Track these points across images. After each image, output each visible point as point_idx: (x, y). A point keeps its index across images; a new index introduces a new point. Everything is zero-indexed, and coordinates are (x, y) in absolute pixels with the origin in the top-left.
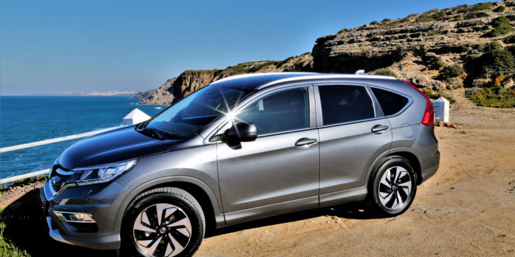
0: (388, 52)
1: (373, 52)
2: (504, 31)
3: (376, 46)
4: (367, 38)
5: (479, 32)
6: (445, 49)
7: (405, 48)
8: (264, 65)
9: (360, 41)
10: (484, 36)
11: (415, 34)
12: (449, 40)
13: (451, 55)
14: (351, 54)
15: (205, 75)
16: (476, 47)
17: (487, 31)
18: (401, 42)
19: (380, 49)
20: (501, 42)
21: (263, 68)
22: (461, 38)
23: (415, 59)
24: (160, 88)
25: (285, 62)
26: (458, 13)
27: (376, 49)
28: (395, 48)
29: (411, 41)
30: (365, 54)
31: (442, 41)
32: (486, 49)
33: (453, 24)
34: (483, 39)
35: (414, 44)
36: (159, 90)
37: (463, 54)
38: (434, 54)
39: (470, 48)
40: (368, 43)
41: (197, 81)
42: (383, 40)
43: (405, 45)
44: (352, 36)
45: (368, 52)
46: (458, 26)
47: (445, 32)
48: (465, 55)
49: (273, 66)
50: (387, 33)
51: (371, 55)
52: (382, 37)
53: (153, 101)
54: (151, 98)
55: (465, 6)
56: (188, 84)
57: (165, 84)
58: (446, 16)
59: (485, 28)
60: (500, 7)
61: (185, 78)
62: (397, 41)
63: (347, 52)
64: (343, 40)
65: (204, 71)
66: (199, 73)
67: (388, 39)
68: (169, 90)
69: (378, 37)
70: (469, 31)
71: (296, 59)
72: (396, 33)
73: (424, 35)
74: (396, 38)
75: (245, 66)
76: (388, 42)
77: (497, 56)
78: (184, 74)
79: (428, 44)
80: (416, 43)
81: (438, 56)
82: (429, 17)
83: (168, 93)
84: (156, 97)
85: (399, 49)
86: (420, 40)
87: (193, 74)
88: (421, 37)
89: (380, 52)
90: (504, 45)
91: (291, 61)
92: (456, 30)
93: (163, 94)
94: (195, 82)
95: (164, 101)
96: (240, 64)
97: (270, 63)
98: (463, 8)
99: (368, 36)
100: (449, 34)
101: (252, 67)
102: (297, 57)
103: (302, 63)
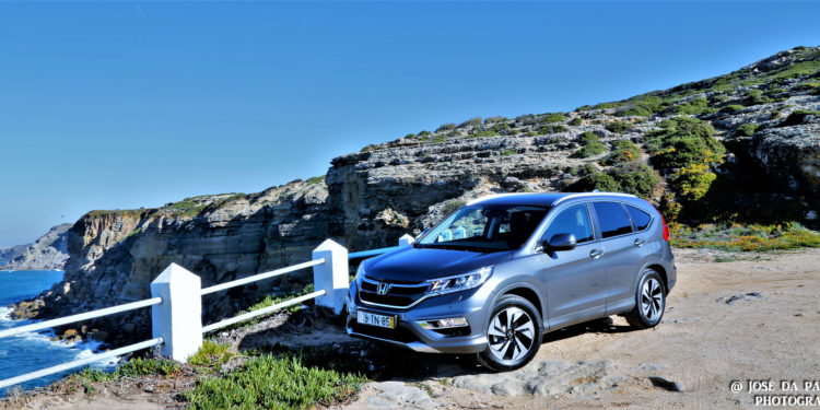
0: (453, 177)
1: (431, 176)
2: (597, 151)
3: (432, 169)
4: (417, 158)
5: (565, 152)
6: (528, 174)
7: (476, 172)
8: (229, 200)
9: (407, 163)
10: (572, 157)
11: (483, 153)
12: (531, 160)
13: (539, 181)
14: (401, 180)
15: (125, 218)
16: (567, 170)
17: (575, 150)
18: (467, 163)
19: (441, 173)
20: (596, 164)
21: (228, 204)
22: (547, 158)
23: (491, 186)
24: (37, 242)
25: (263, 194)
26: (525, 125)
27: (434, 173)
28: (461, 172)
29: (480, 162)
30: (420, 179)
31: (522, 163)
32: (581, 173)
33: (529, 141)
34: (573, 160)
35: (487, 166)
36: (36, 246)
37: (553, 179)
38: (516, 179)
39: (561, 172)
40: (419, 165)
41: (111, 228)
42: (440, 161)
43: (475, 168)
44: (394, 155)
45: (425, 178)
46: (536, 143)
47: (523, 151)
48: (556, 181)
49: (244, 201)
50: (443, 151)
51: (428, 182)
52: (439, 157)
53: (24, 265)
54: (20, 259)
55: (532, 116)
56: (95, 232)
57: (47, 235)
58: (510, 129)
59: (570, 146)
60: (575, 120)
61: (90, 224)
62: (462, 161)
63: (395, 177)
64: (382, 160)
65: (123, 212)
66: (115, 215)
67: (446, 159)
68: (56, 244)
69: (432, 156)
70: (552, 150)
71: (280, 191)
72: (457, 151)
73: (495, 154)
74: (458, 158)
75: (197, 202)
76: (449, 164)
77: (596, 182)
78: (87, 216)
79: (506, 167)
80: (488, 165)
81: (522, 182)
82: (488, 130)
83: (53, 249)
84: (30, 257)
85: (468, 173)
86: (493, 161)
87: (103, 216)
88: (492, 157)
89: (442, 177)
90: (601, 168)
91: (273, 193)
92: (535, 148)
93: (44, 252)
94: (107, 229)
95: (46, 263)
96: (188, 199)
97: (238, 197)
98: (529, 119)
99: (418, 154)
100: (527, 152)
101: (208, 203)
102: (281, 186)
103: (291, 197)
